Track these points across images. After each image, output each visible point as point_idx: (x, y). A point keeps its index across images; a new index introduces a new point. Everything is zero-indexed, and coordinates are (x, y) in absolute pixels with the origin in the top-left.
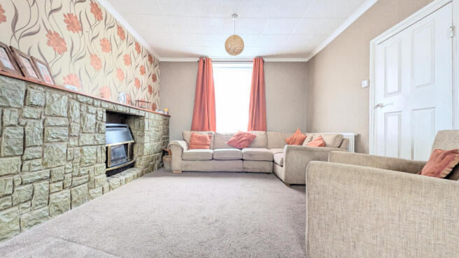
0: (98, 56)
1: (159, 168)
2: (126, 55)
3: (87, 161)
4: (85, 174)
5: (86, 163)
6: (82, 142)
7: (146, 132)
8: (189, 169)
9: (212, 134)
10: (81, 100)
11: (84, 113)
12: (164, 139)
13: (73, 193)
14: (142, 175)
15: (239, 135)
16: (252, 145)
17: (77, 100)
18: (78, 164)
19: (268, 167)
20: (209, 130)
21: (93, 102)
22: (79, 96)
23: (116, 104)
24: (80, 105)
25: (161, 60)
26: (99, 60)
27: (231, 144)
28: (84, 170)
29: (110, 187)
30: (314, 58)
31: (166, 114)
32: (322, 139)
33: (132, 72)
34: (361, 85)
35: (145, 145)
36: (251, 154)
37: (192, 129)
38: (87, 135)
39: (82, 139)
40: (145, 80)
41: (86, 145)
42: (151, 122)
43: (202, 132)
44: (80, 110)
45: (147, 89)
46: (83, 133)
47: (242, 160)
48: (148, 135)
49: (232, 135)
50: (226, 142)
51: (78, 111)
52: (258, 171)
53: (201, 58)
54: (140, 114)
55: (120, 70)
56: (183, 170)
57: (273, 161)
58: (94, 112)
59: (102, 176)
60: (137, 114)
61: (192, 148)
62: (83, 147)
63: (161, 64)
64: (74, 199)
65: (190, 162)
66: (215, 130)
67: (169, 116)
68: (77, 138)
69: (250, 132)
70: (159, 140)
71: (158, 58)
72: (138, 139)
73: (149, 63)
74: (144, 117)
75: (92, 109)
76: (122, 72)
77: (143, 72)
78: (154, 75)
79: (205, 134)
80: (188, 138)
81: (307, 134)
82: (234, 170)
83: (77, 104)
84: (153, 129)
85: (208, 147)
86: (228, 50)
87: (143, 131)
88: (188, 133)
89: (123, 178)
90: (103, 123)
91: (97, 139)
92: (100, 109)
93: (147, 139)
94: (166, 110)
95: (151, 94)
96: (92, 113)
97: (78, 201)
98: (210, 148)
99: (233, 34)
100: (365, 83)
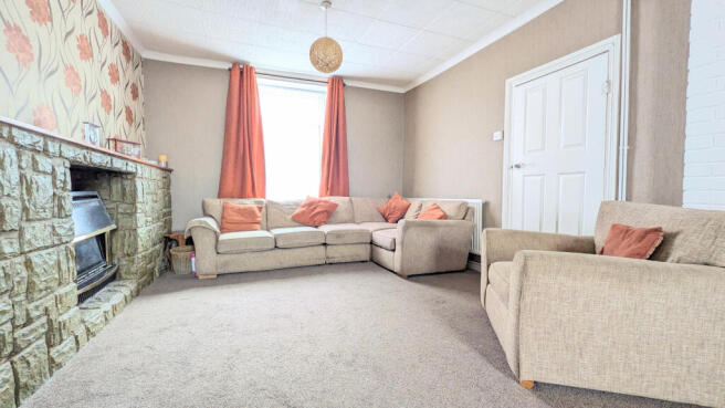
0: (23, 31)
1: (161, 273)
2: (82, 36)
3: (41, 287)
4: (39, 317)
5: (41, 290)
6: (30, 243)
7: (139, 206)
8: (232, 269)
9: (262, 202)
10: (20, 142)
11: (29, 174)
12: (165, 215)
13: (20, 367)
14: (137, 294)
15: (310, 204)
16: (332, 219)
17: (11, 140)
18: (22, 297)
19: (364, 252)
20: (254, 196)
21: (46, 145)
22: (15, 132)
23: (87, 148)
24: (19, 155)
25: (147, 55)
26: (26, 39)
27: (299, 220)
28: (37, 308)
29: (88, 330)
30: (415, 89)
31: (163, 165)
32: (438, 208)
33: (94, 75)
34: (492, 137)
35: (139, 231)
36: (338, 235)
37: (220, 195)
38: (37, 224)
39: (28, 236)
40: (119, 94)
41: (39, 249)
42: (145, 183)
43: (244, 201)
44: (20, 167)
45: (124, 114)
46: (28, 220)
47: (325, 244)
48: (143, 212)
49: (297, 204)
50: (290, 217)
51: (15, 166)
52: (349, 260)
53: (235, 64)
54: (130, 169)
55: (72, 68)
56: (221, 271)
57: (371, 243)
58: (49, 169)
59: (72, 312)
60: (124, 169)
61: (230, 231)
62: (31, 255)
63: (145, 63)
64: (23, 380)
65: (233, 257)
66: (263, 196)
67: (170, 171)
68: (16, 235)
69: (327, 198)
70: (158, 218)
71: (139, 51)
72: (124, 221)
73: (123, 58)
74: (133, 174)
75: (45, 163)
76: (77, 75)
77: (115, 78)
78: (133, 85)
79: (249, 203)
80: (217, 213)
81: (410, 200)
82: (312, 263)
83: (11, 151)
84: (149, 197)
85: (258, 226)
86: (315, 62)
87: (133, 203)
88: (216, 204)
89: (107, 307)
90: (65, 194)
91: (58, 230)
92: (59, 161)
93: (141, 218)
94: (163, 159)
95: (131, 125)
96: (45, 173)
97: (31, 382)
98: (262, 229)
99: (323, 35)
100: (497, 136)
